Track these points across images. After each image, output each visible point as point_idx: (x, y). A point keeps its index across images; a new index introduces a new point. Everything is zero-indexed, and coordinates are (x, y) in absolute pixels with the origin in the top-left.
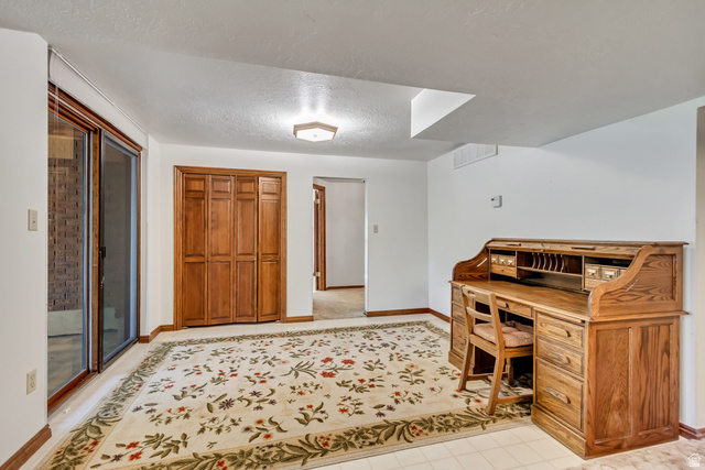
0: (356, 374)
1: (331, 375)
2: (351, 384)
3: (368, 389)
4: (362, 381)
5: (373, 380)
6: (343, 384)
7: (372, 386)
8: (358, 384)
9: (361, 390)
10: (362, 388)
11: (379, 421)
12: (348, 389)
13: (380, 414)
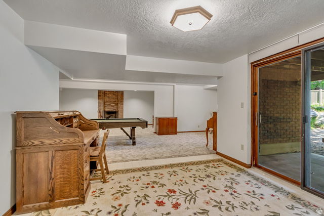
0: (155, 191)
1: (170, 191)
2: (159, 185)
3: (150, 183)
4: (153, 187)
5: (147, 187)
6: (163, 185)
7: (148, 184)
8: (155, 185)
9: (154, 182)
10: (153, 183)
11: (149, 172)
12: (160, 183)
13: (148, 173)
